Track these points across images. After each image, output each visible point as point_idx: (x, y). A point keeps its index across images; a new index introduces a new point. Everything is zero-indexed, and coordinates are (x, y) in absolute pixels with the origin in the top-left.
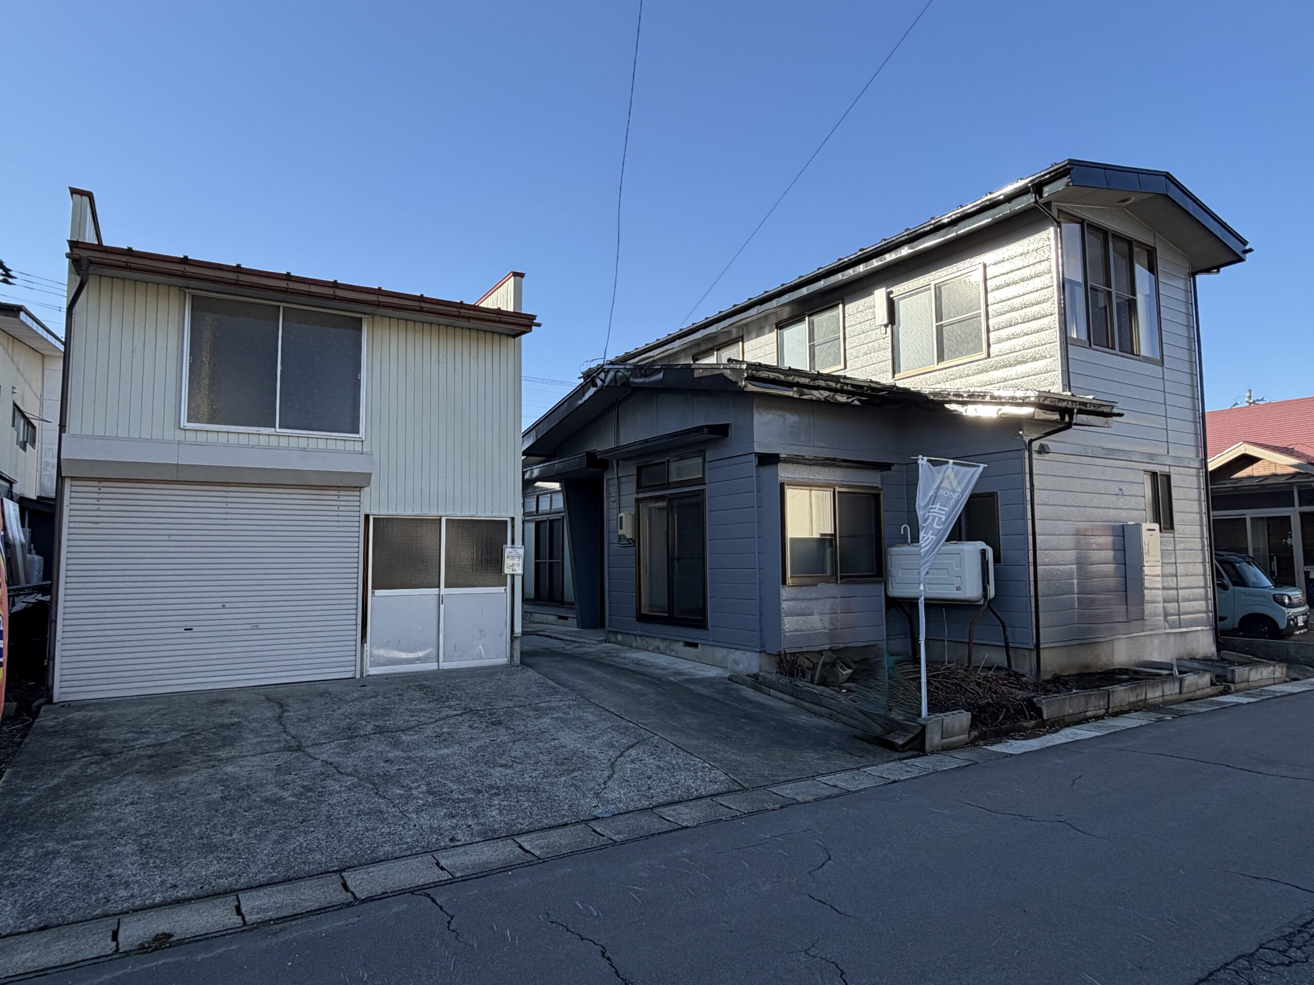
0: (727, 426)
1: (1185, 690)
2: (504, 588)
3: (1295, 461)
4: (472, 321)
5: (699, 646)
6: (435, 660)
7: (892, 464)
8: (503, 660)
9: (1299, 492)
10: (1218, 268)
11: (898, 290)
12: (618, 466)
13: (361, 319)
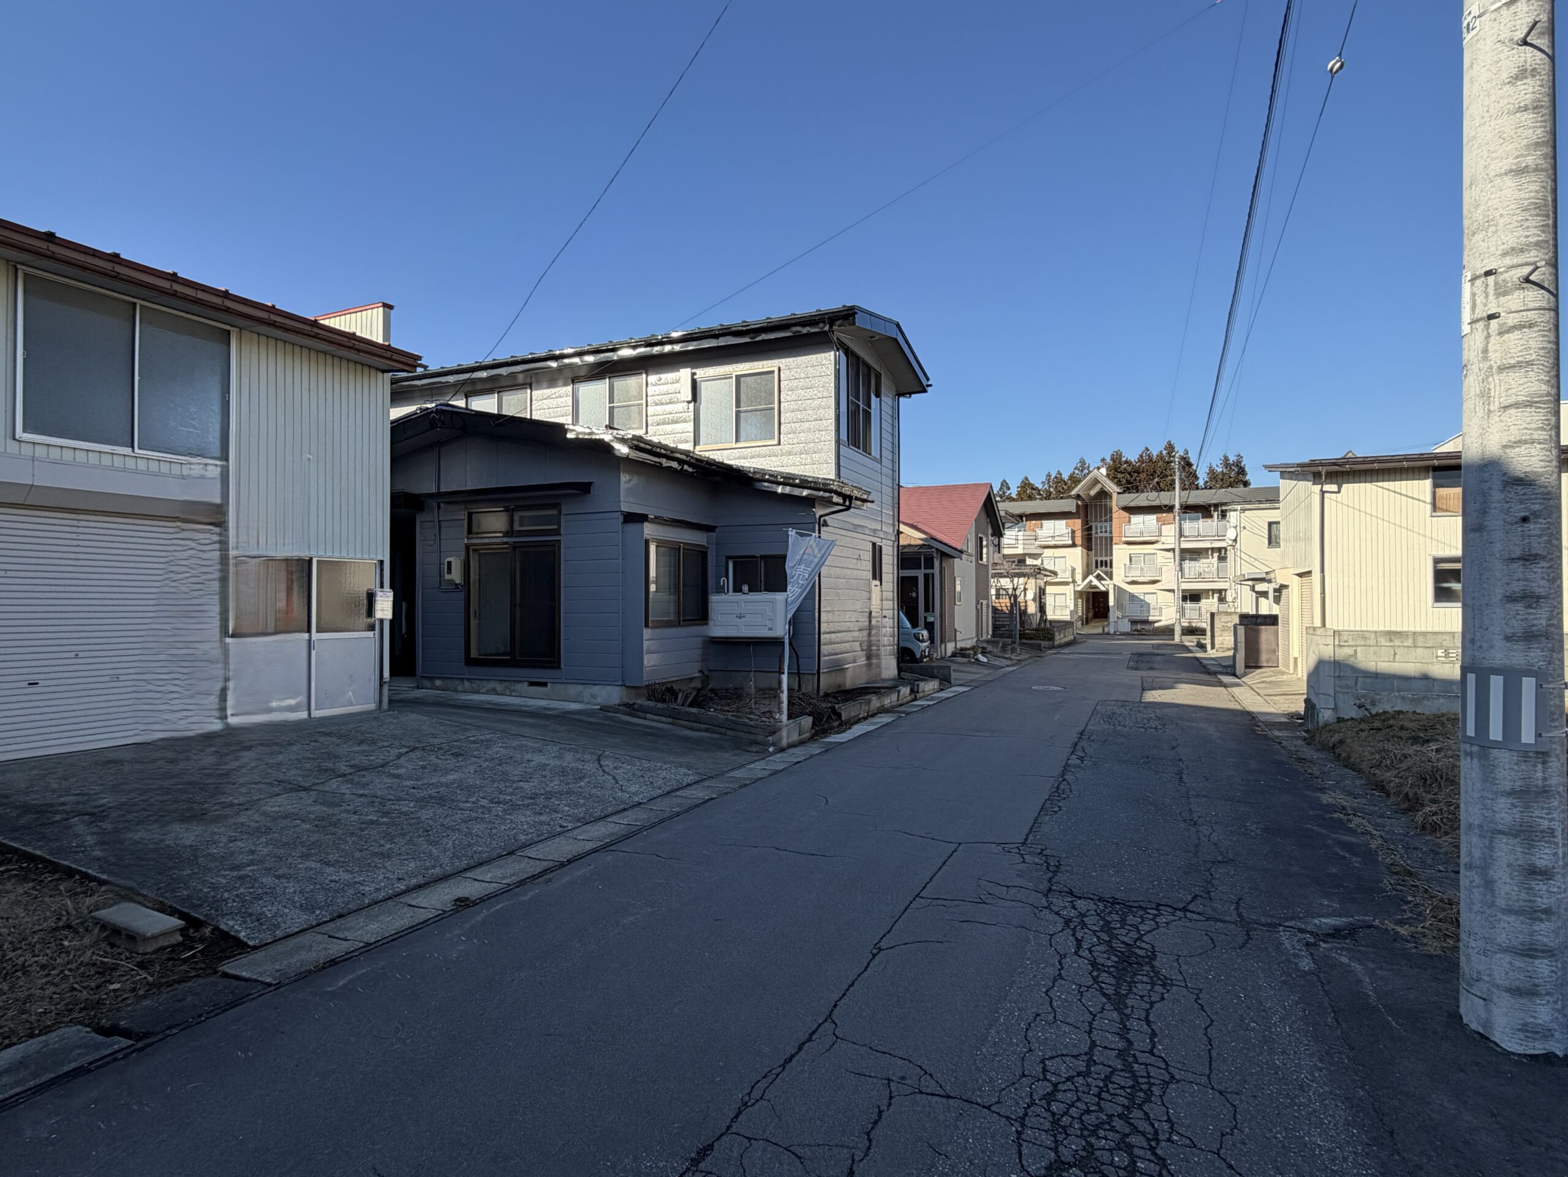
0: (589, 484)
1: (900, 698)
2: (372, 633)
3: (923, 536)
4: (362, 354)
5: (549, 685)
6: (306, 708)
7: (716, 527)
8: (372, 706)
9: (925, 559)
10: (910, 394)
11: (701, 373)
12: (439, 508)
13: (229, 332)
